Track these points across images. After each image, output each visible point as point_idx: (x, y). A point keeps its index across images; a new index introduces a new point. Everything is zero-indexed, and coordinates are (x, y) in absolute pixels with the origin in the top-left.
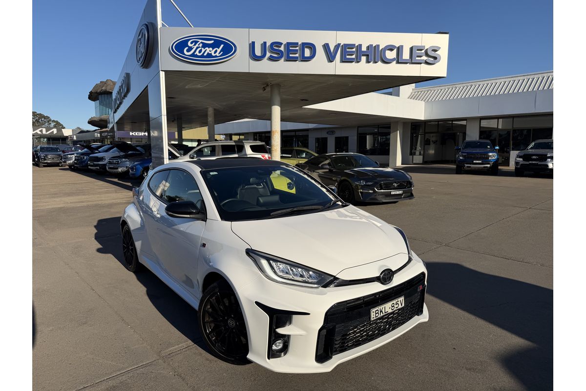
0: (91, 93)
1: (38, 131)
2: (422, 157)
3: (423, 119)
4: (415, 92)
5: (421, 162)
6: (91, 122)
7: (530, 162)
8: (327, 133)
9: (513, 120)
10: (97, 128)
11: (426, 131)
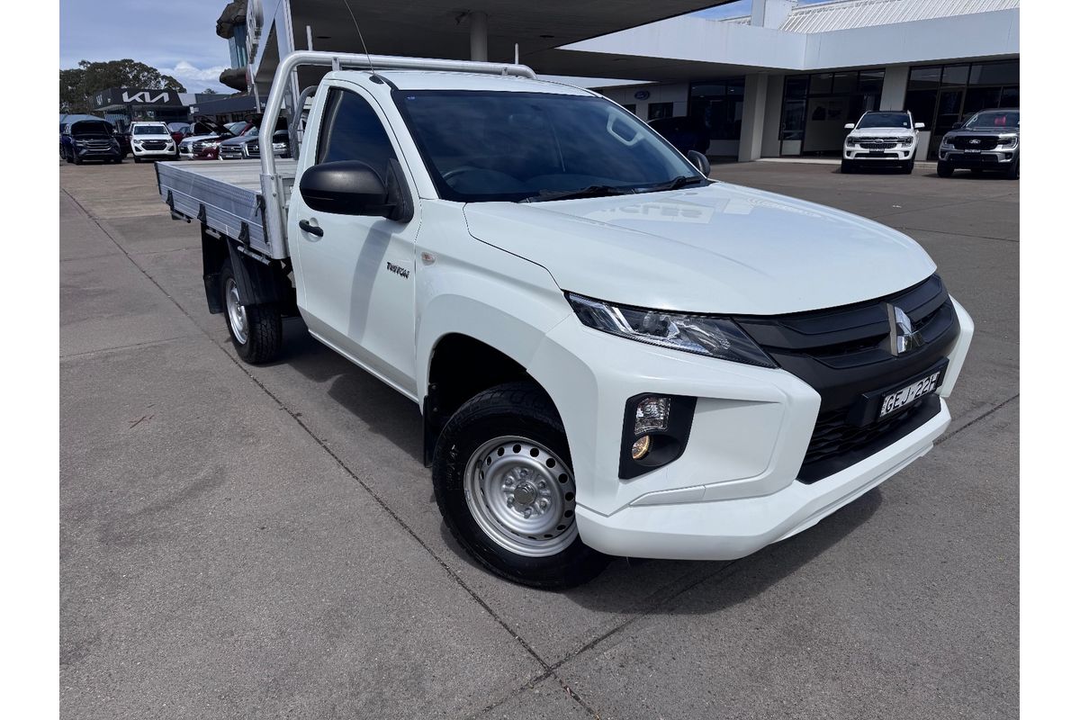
0: (219, 22)
1: (136, 97)
2: (799, 142)
3: (802, 69)
4: (796, 14)
5: (798, 152)
6: (226, 79)
7: (966, 151)
8: (636, 96)
9: (970, 69)
10: (236, 91)
11: (810, 92)
